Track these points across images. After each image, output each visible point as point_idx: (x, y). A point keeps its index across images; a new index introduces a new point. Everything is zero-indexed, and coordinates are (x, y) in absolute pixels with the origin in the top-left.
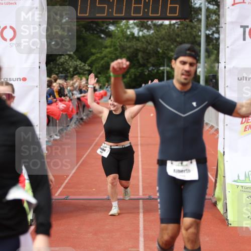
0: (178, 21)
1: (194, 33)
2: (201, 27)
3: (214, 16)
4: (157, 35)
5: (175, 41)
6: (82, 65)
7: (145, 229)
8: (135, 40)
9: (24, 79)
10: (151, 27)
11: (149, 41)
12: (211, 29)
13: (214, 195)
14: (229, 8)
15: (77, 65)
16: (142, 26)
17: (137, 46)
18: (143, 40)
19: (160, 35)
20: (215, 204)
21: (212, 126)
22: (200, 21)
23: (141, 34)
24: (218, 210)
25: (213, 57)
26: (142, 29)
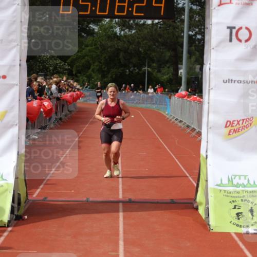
0: (161, 21)
1: (176, 33)
2: (184, 28)
4: (139, 34)
5: (158, 41)
6: (61, 64)
7: (125, 232)
8: (116, 39)
9: (4, 77)
10: (133, 27)
11: (130, 40)
12: (194, 30)
13: (196, 199)
14: (215, 8)
15: (57, 64)
16: (124, 26)
17: (118, 46)
18: (124, 39)
19: (142, 35)
20: (197, 209)
21: (193, 128)
22: (183, 21)
23: (122, 33)
24: (200, 215)
25: (193, 59)
26: (124, 28)
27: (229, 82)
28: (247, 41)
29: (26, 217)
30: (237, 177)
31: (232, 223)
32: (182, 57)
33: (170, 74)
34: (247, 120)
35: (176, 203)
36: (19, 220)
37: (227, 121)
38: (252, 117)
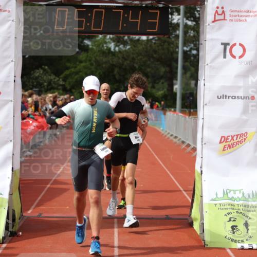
0: (155, 36)
1: (171, 49)
2: (178, 44)
3: (192, 32)
4: (134, 50)
5: (153, 57)
6: (56, 80)
8: (111, 55)
10: (127, 43)
11: (125, 56)
12: (189, 46)
13: (191, 214)
14: (209, 24)
15: (51, 80)
16: (118, 42)
17: (113, 62)
18: (119, 55)
19: (137, 51)
20: (192, 224)
21: (188, 144)
22: (177, 36)
23: (117, 49)
24: (195, 230)
25: (188, 74)
26: (118, 44)
27: (223, 98)
28: (240, 57)
29: (21, 233)
30: (232, 192)
31: (227, 237)
32: (176, 73)
33: (165, 90)
34: (241, 135)
35: (171, 219)
36: (14, 236)
37: (222, 137)
38: (247, 133)
